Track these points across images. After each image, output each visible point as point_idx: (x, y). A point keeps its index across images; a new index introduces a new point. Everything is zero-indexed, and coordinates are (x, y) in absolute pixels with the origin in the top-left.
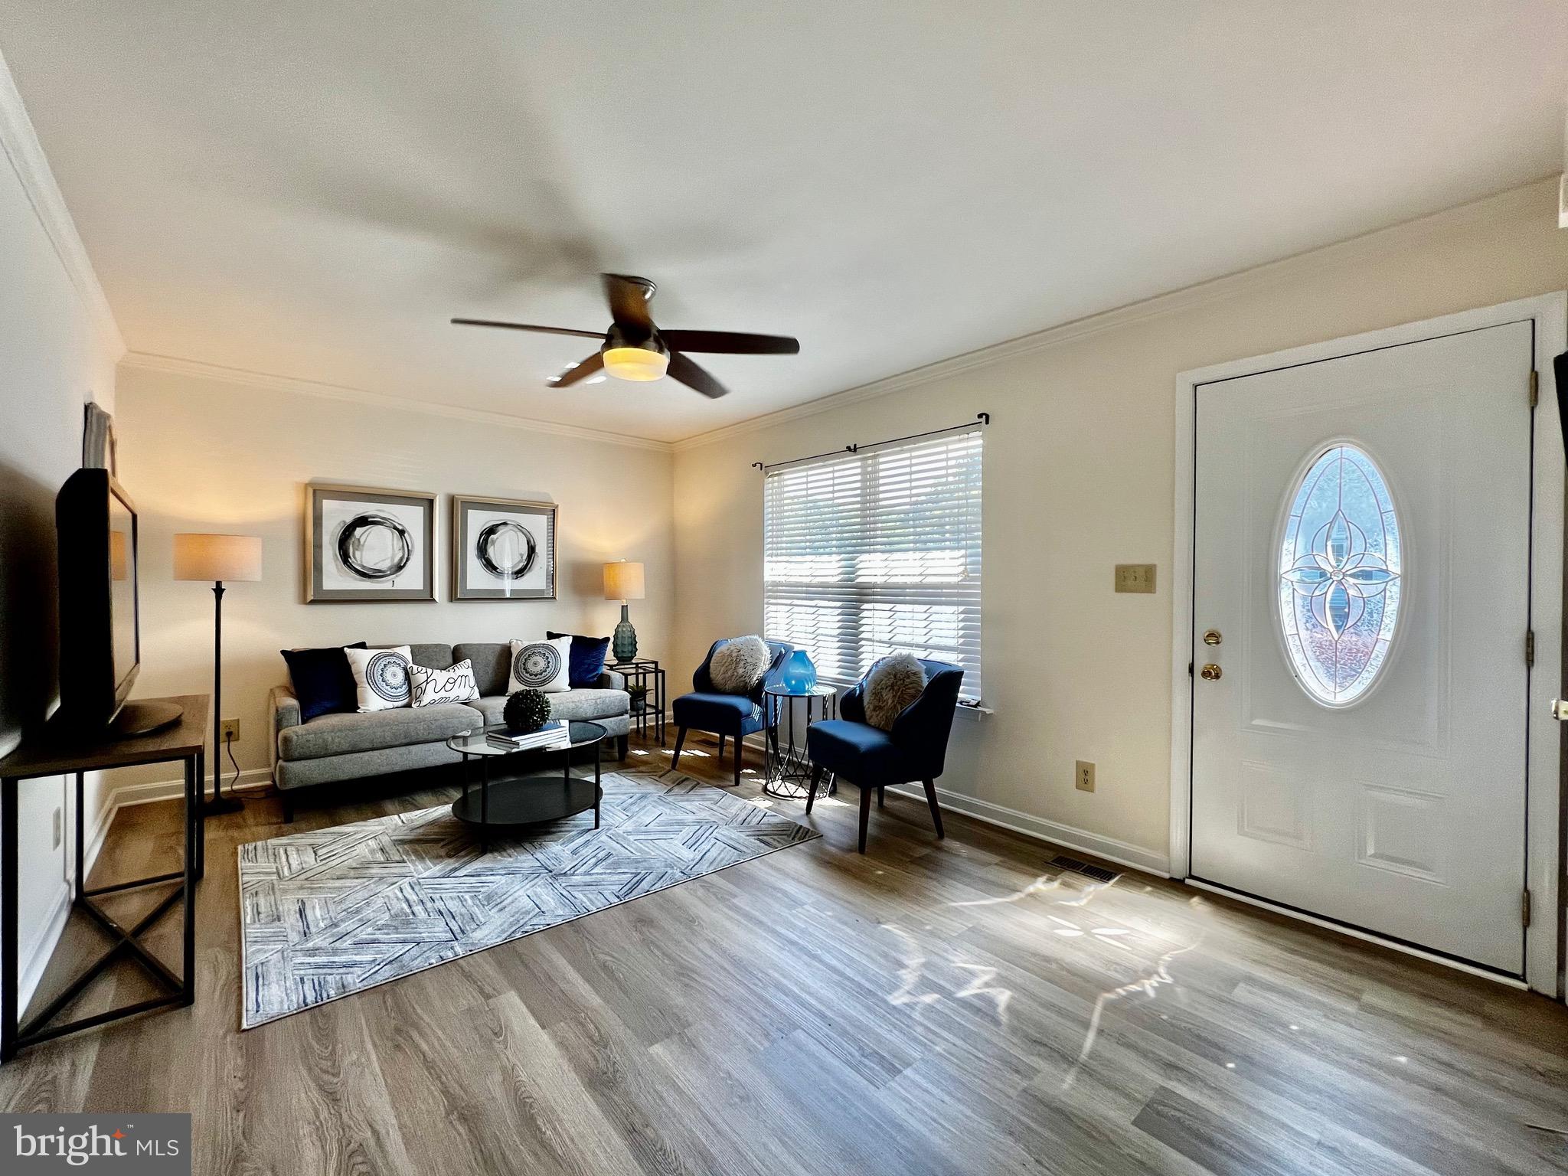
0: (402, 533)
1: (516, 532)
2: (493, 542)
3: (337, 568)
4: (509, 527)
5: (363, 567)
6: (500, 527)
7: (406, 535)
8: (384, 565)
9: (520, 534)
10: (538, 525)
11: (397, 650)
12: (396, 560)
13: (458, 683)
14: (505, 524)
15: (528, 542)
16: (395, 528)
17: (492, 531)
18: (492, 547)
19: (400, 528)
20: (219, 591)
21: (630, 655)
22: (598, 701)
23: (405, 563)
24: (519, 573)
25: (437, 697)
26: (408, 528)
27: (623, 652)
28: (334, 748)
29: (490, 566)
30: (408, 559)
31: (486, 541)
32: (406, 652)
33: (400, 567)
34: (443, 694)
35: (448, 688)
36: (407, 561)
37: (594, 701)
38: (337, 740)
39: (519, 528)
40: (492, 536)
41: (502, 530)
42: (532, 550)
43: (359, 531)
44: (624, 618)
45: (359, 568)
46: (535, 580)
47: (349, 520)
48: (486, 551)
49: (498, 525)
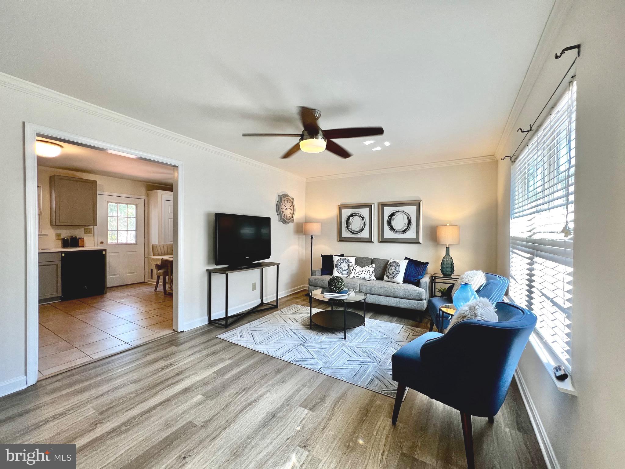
0: (363, 218)
1: (402, 214)
2: (393, 219)
3: (346, 230)
4: (400, 212)
5: (352, 230)
6: (396, 213)
7: (364, 219)
8: (357, 230)
9: (404, 215)
10: (412, 210)
11: (349, 258)
12: (361, 228)
13: (364, 272)
14: (398, 211)
15: (408, 218)
16: (361, 217)
17: (393, 214)
18: (393, 221)
19: (362, 216)
20: (312, 237)
21: (450, 273)
22: (406, 291)
23: (364, 229)
24: (404, 231)
25: (355, 276)
26: (365, 216)
27: (447, 271)
28: (318, 285)
29: (392, 229)
30: (365, 227)
31: (391, 219)
32: (353, 260)
33: (362, 230)
34: (357, 275)
35: (360, 273)
36: (364, 228)
37: (404, 290)
38: (319, 283)
39: (404, 212)
40: (393, 217)
41: (397, 214)
42: (409, 221)
43: (351, 218)
44: (448, 253)
45: (351, 230)
46: (411, 234)
47: (348, 215)
48: (391, 223)
49: (395, 212)
